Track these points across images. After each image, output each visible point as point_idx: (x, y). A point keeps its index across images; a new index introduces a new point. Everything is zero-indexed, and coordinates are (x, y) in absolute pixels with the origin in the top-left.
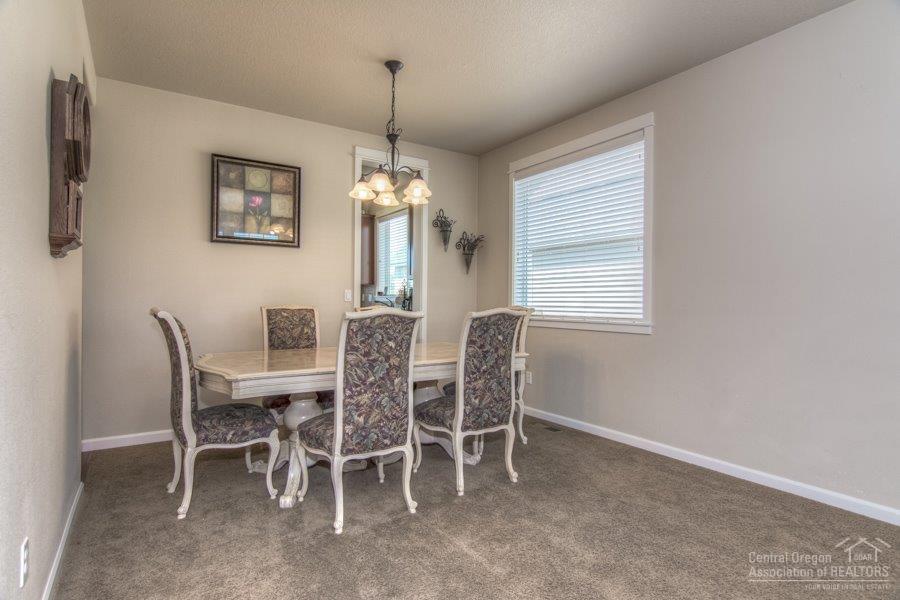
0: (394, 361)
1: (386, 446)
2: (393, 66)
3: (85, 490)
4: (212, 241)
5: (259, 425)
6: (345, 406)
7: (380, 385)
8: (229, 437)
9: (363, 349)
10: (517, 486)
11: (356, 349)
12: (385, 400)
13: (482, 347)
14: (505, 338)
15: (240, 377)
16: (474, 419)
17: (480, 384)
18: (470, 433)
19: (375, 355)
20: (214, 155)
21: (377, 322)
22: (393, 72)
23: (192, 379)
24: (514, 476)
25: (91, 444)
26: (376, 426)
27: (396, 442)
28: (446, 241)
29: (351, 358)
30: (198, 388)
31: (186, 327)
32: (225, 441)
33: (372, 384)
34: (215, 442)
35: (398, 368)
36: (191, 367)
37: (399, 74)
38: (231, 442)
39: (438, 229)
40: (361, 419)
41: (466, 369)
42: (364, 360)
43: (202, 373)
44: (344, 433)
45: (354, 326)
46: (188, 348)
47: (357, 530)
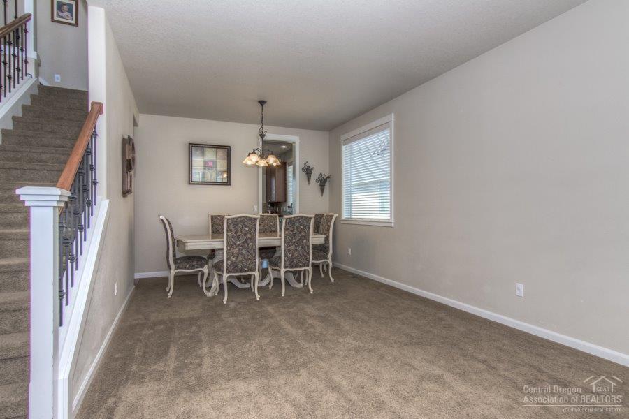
0: (249, 236)
1: (246, 271)
2: (262, 103)
3: (136, 288)
4: (189, 184)
5: (200, 263)
6: (227, 253)
7: (242, 245)
8: (187, 267)
9: (234, 230)
10: (314, 296)
11: (231, 231)
12: (245, 252)
13: (292, 231)
14: (305, 228)
15: (188, 241)
16: (290, 264)
17: (292, 247)
18: (288, 269)
19: (239, 233)
20: (190, 144)
21: (239, 219)
22: (262, 105)
23: (173, 243)
24: (312, 291)
25: (138, 275)
26: (241, 262)
27: (250, 270)
28: (309, 179)
29: (229, 234)
30: (176, 248)
31: (171, 222)
32: (185, 268)
33: (239, 245)
34: (182, 268)
35: (250, 239)
36: (173, 238)
37: (265, 105)
38: (188, 269)
39: (304, 173)
40: (234, 259)
41: (285, 241)
42: (235, 235)
43: (178, 241)
44: (227, 264)
45: (230, 221)
46: (171, 231)
47: (232, 305)
